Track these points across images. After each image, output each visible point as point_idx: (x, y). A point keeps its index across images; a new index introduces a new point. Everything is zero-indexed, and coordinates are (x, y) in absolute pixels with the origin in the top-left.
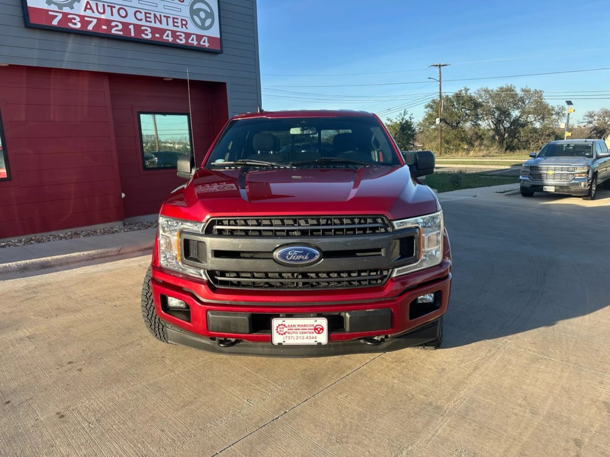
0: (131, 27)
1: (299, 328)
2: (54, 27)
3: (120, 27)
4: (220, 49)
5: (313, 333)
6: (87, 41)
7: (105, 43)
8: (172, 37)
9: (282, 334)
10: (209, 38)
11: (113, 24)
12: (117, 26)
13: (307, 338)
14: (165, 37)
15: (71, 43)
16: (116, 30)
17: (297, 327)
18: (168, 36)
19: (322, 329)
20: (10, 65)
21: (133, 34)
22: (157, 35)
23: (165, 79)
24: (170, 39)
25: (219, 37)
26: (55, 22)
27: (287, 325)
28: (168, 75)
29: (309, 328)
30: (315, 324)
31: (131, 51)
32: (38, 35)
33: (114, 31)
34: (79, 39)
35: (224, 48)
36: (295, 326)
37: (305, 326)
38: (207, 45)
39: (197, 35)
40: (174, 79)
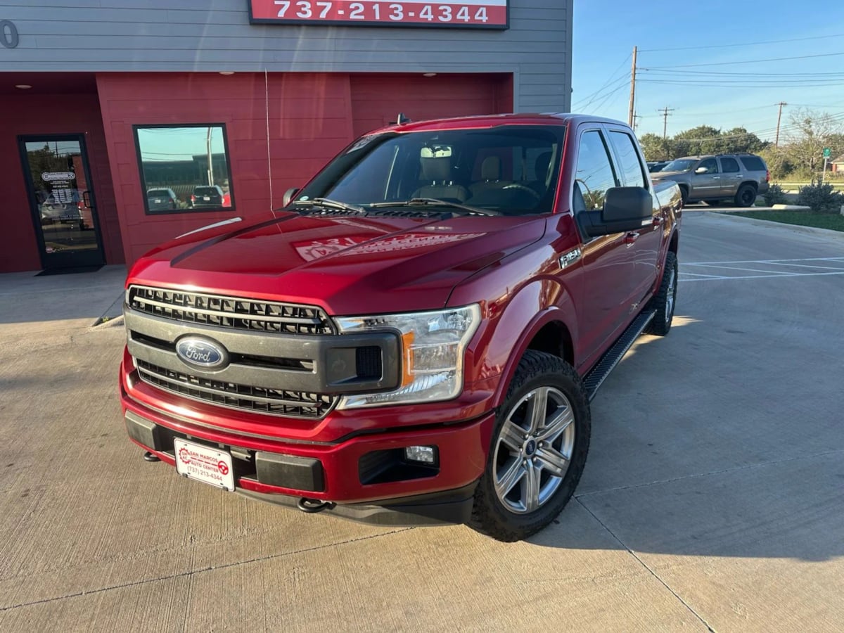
0: (376, 7)
1: (202, 459)
2: (281, 20)
3: (362, 9)
4: (505, 23)
5: (217, 471)
6: (321, 32)
7: (344, 33)
8: (432, 14)
9: (186, 463)
10: (488, 8)
11: (352, 6)
12: (357, 8)
13: (212, 476)
14: (422, 16)
15: (302, 37)
16: (355, 15)
17: (199, 458)
18: (426, 13)
19: (226, 468)
20: (236, 73)
21: (378, 17)
22: (411, 14)
23: (425, 75)
24: (430, 17)
25: (505, 5)
26: (281, 14)
27: (189, 451)
28: (430, 70)
29: (212, 462)
30: (219, 459)
31: (375, 41)
32: (263, 32)
33: (353, 16)
34: (311, 31)
35: (511, 20)
36: (197, 455)
37: (208, 458)
38: (484, 19)
39: (470, 7)
40: (438, 74)
